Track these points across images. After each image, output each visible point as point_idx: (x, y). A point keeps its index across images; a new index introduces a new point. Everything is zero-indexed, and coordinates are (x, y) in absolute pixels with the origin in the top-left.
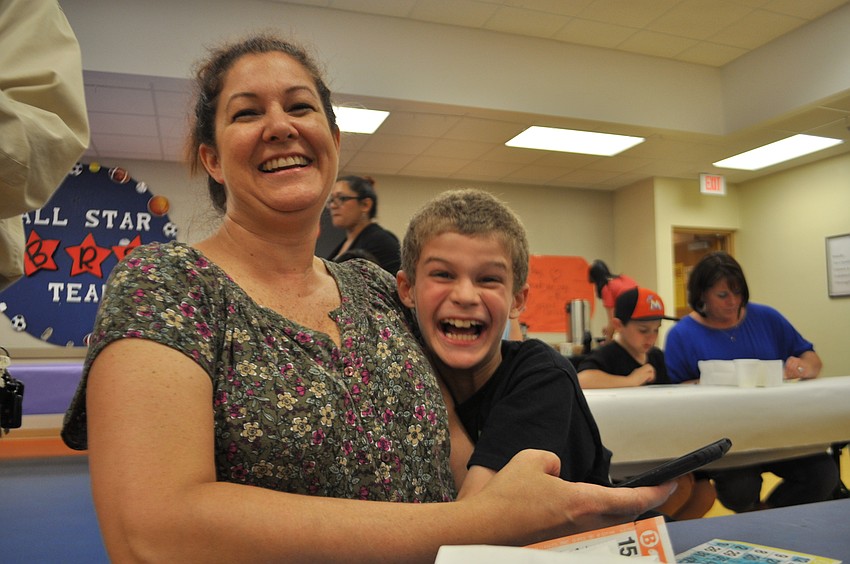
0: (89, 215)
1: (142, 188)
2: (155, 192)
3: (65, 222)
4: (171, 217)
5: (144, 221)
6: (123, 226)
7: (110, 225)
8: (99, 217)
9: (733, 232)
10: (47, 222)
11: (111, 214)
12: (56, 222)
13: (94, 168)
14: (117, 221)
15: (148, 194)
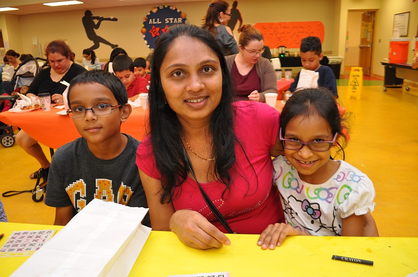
0: (166, 20)
1: (178, 11)
2: (182, 11)
3: (160, 23)
4: (187, 18)
5: (180, 20)
6: (175, 22)
7: (171, 22)
8: (168, 20)
9: (378, 10)
10: (156, 23)
11: (171, 19)
12: (158, 23)
13: (166, 6)
14: (173, 21)
15: (180, 12)
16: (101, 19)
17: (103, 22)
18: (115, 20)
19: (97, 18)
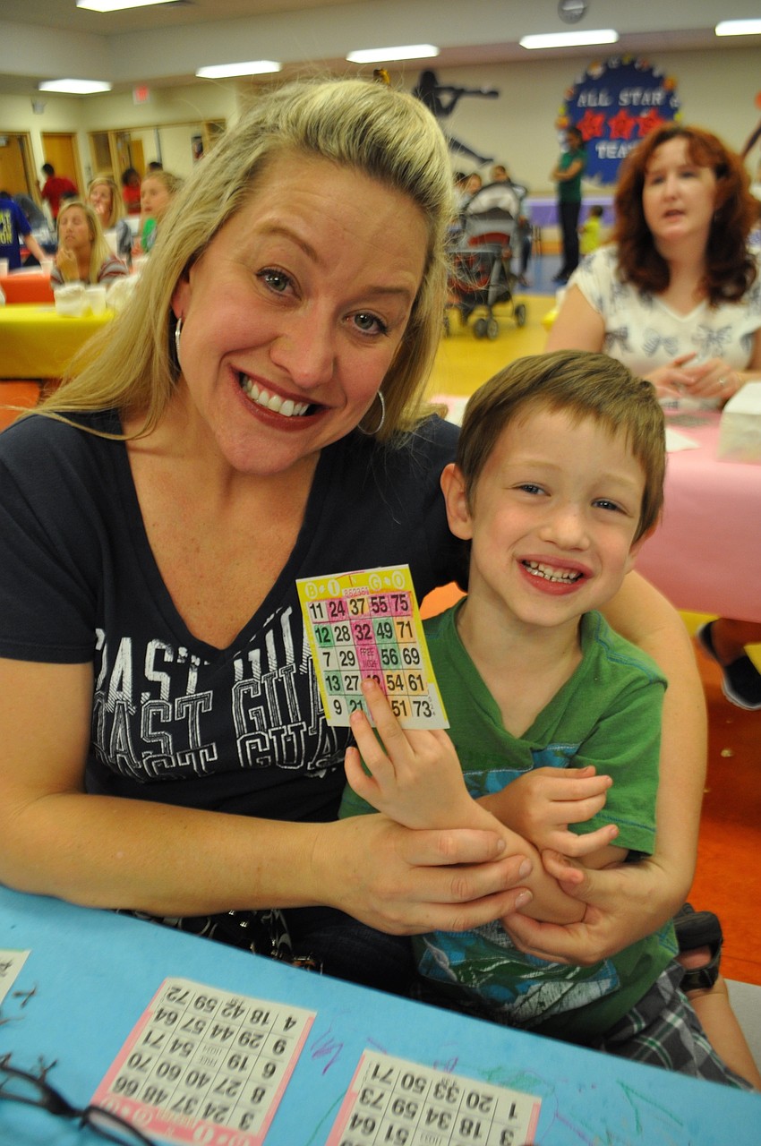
0: (622, 96)
1: (657, 73)
2: (666, 75)
5: (658, 97)
6: (643, 103)
7: (635, 103)
8: (628, 97)
10: (595, 105)
11: (636, 95)
12: (601, 104)
13: (626, 62)
14: (640, 98)
15: (662, 76)
16: (458, 93)
17: (464, 102)
18: (494, 94)
19: (451, 89)
